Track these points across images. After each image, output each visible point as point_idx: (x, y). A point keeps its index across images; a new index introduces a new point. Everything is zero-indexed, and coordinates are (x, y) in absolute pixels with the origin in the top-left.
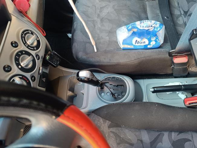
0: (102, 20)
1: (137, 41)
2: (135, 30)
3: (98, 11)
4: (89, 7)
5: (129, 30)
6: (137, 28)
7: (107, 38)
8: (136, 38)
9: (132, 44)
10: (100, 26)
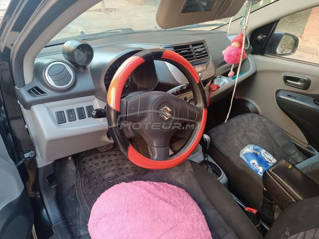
0: (245, 135)
1: (254, 163)
2: (258, 153)
3: (248, 130)
4: (245, 123)
5: (254, 149)
6: (260, 153)
7: (237, 145)
8: (255, 161)
9: (249, 161)
10: (240, 136)
